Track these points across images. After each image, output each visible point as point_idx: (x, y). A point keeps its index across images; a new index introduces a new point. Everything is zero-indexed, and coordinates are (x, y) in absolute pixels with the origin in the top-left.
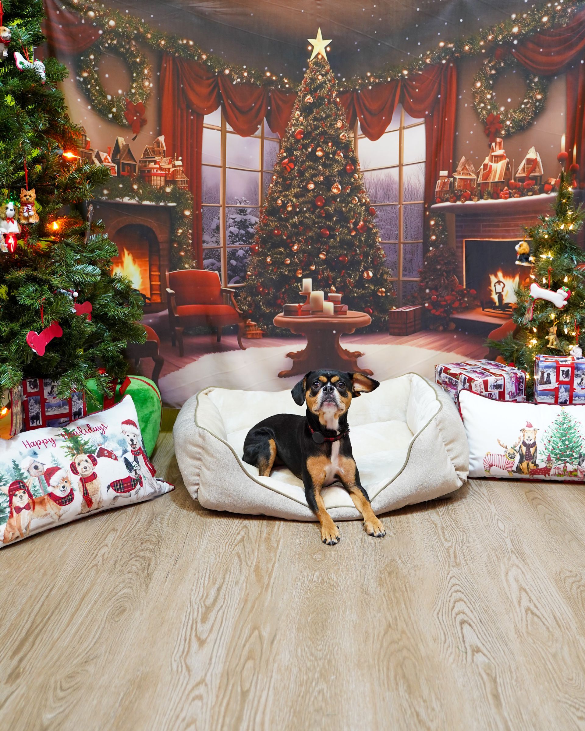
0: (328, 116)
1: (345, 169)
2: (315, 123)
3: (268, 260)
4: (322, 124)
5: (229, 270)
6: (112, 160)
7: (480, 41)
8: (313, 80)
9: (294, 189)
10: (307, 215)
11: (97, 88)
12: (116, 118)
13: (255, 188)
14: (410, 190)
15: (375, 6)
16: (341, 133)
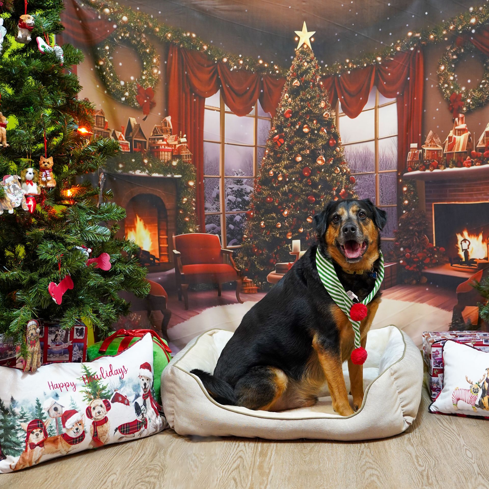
0: (313, 98)
1: (328, 144)
2: (302, 103)
3: (262, 225)
4: (308, 104)
5: (227, 233)
6: (125, 138)
7: (443, 30)
8: (300, 66)
9: (284, 161)
10: (296, 184)
11: (112, 75)
12: (128, 102)
13: (250, 161)
14: (385, 160)
15: (352, 2)
16: (324, 112)
